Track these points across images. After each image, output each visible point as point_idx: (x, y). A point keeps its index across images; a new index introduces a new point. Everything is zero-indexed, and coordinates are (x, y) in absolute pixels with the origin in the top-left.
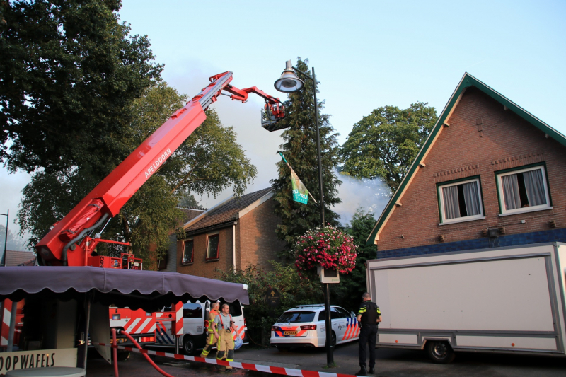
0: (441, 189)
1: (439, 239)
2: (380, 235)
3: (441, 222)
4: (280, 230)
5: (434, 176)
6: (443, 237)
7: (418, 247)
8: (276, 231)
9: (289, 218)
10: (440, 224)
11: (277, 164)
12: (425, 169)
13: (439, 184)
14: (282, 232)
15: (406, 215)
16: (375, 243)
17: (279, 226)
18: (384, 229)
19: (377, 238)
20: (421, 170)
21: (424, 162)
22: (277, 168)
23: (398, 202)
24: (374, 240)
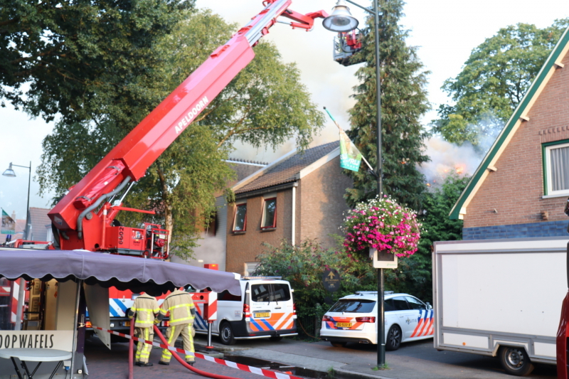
0: (548, 150)
1: (542, 217)
2: (467, 208)
3: (545, 194)
4: (350, 195)
5: (540, 134)
6: (547, 215)
7: (514, 225)
8: (345, 197)
9: (361, 181)
10: (544, 197)
11: (349, 111)
12: (528, 124)
13: (545, 145)
14: (352, 197)
15: (501, 183)
16: (461, 217)
17: (348, 190)
18: (472, 200)
19: (463, 211)
20: (523, 125)
21: (528, 114)
22: (348, 116)
23: (491, 166)
24: (458, 213)
